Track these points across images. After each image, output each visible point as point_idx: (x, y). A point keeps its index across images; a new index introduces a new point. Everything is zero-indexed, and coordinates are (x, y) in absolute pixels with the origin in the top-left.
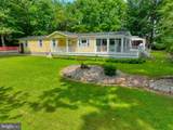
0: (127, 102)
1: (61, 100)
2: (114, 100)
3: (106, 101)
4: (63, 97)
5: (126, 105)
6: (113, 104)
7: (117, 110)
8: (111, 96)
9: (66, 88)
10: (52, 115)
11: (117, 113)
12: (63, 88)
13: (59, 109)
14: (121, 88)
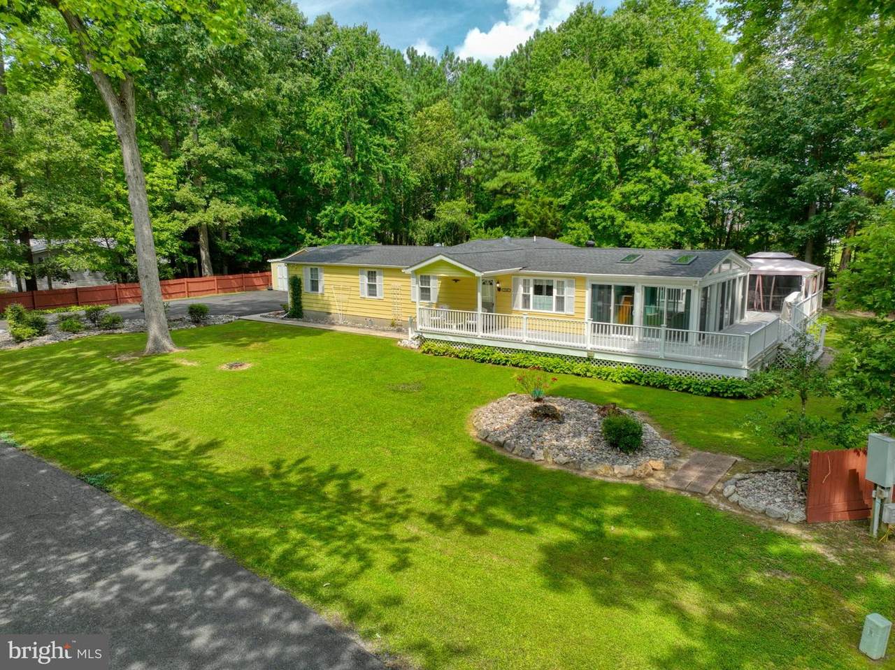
0: (646, 526)
1: (493, 511)
2: (617, 521)
3: (598, 522)
4: (493, 503)
5: (642, 534)
6: (612, 530)
7: (618, 541)
8: (612, 511)
9: (495, 479)
10: (479, 541)
11: (619, 549)
12: (487, 479)
13: (494, 531)
14: (644, 488)
